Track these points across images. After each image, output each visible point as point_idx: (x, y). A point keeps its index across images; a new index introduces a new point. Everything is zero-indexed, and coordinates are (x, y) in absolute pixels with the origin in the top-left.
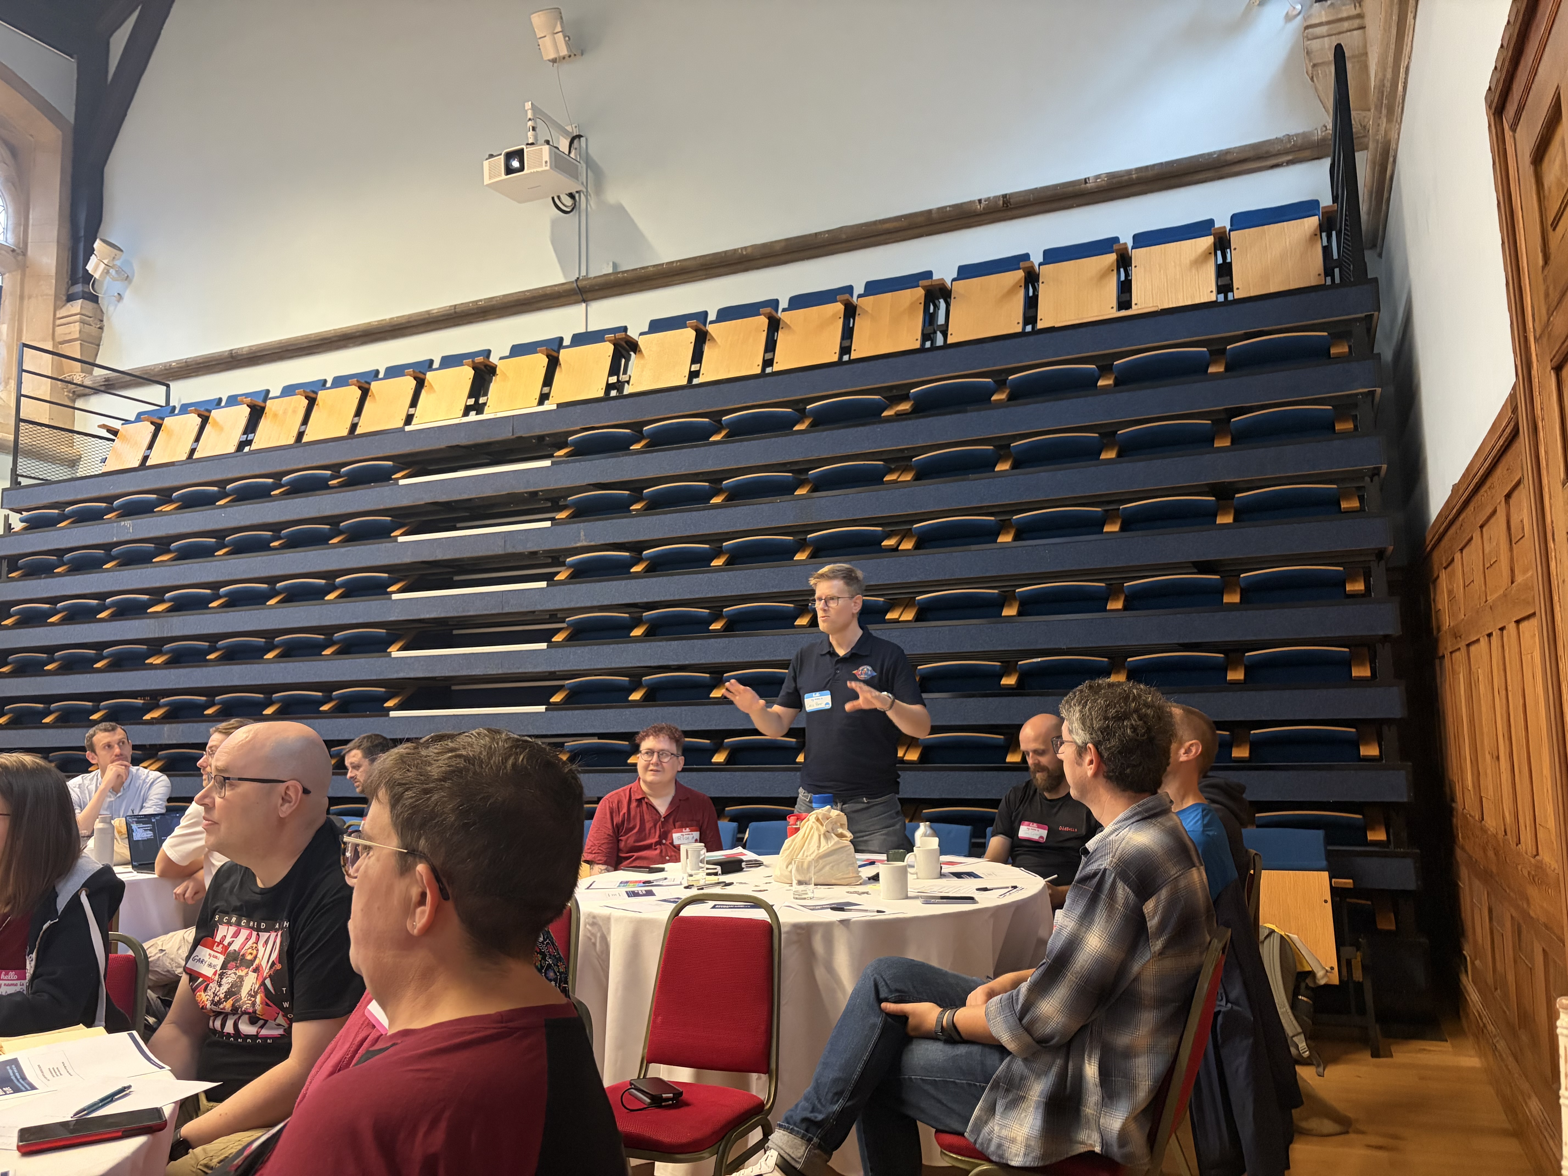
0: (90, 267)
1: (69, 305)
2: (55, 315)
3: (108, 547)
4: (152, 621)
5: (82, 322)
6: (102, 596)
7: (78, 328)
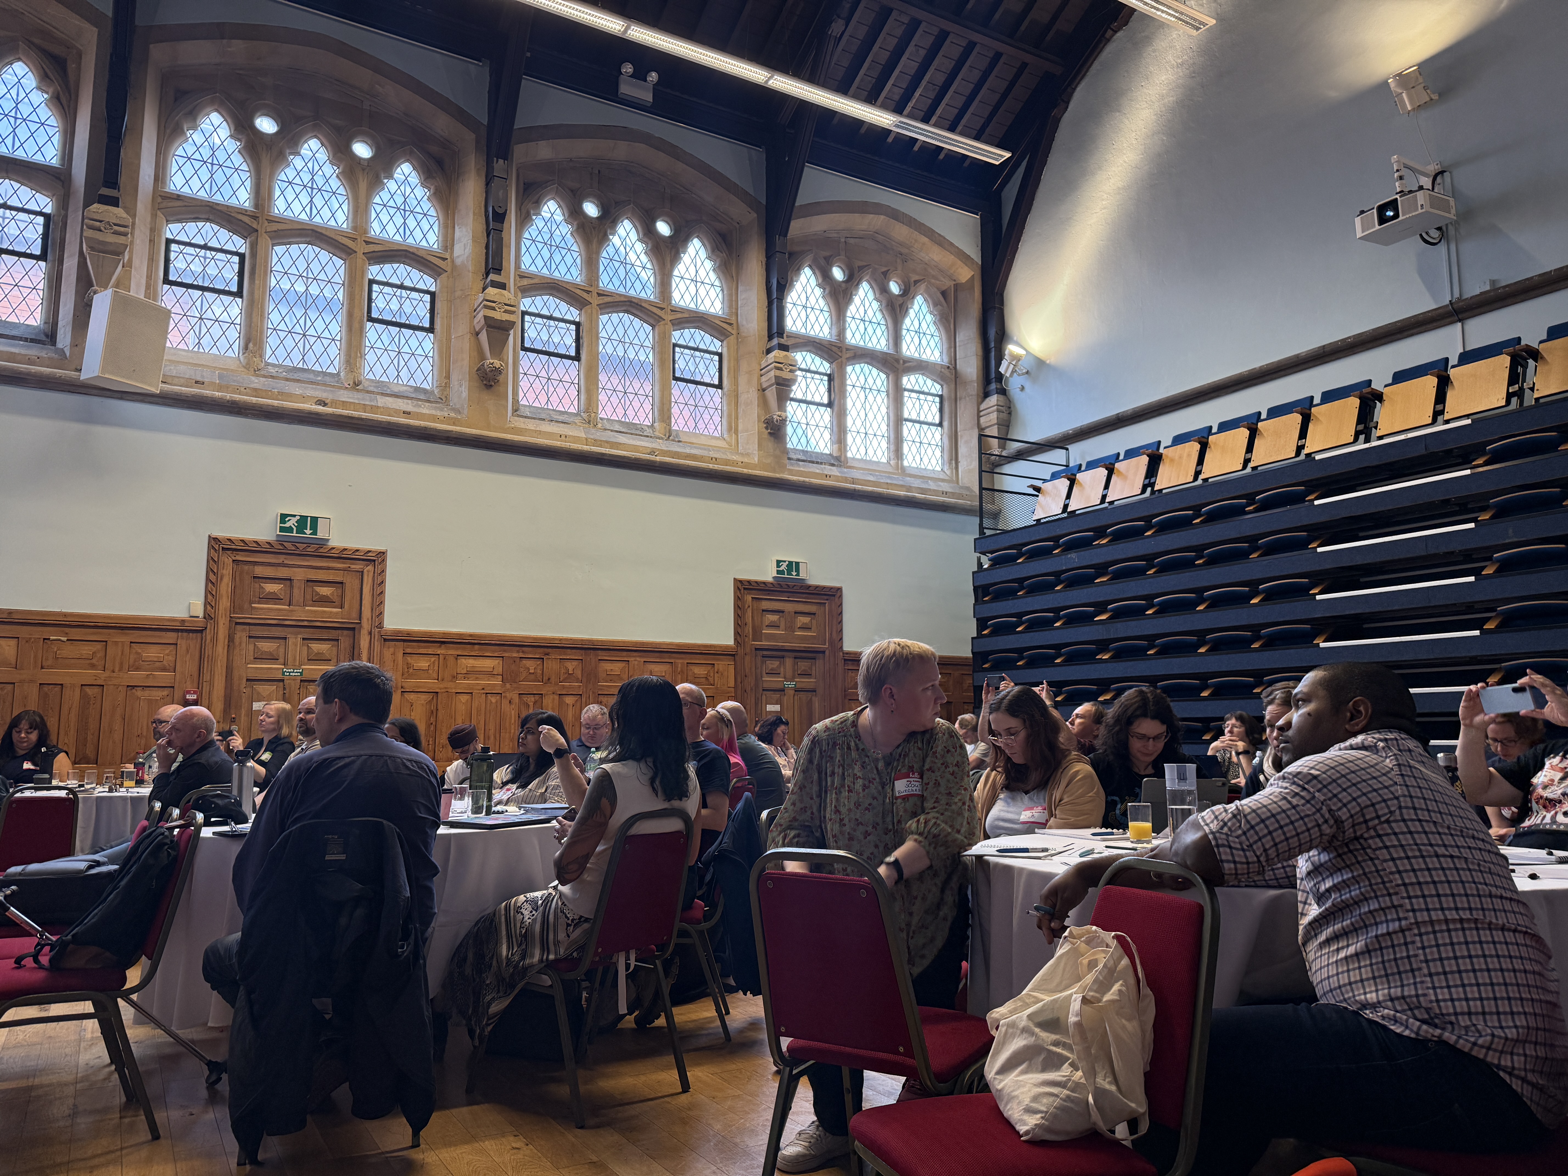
0: (1002, 370)
1: (987, 400)
2: (978, 409)
3: (1057, 574)
4: (1101, 626)
5: (998, 411)
6: (1056, 610)
7: (995, 416)
